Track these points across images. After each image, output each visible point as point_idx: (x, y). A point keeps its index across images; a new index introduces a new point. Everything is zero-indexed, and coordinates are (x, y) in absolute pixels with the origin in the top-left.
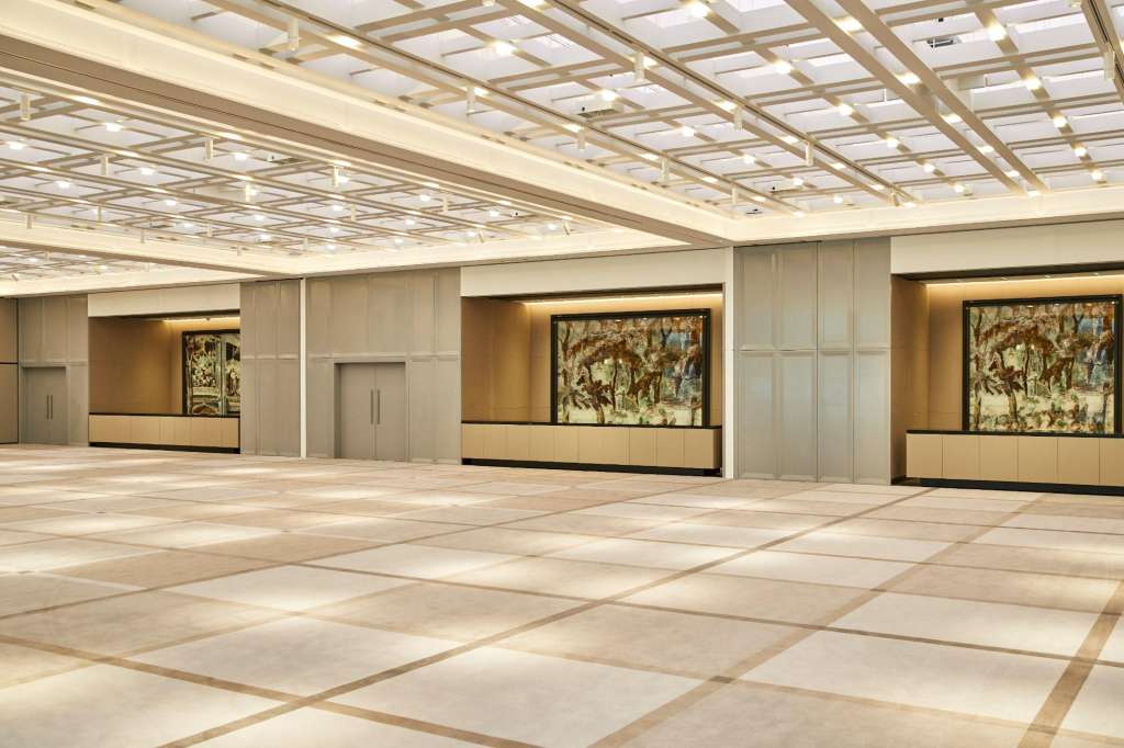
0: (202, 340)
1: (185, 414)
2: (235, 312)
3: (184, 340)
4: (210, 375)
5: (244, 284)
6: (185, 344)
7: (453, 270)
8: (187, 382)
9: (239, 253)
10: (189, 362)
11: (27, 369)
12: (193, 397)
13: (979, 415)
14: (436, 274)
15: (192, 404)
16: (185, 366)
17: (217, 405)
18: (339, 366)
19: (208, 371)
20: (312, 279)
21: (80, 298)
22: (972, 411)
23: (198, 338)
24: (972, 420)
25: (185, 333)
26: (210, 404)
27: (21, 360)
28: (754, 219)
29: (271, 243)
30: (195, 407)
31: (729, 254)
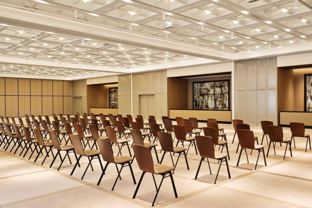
0: (113, 90)
1: (109, 108)
2: (117, 83)
3: (109, 90)
4: (115, 98)
5: (119, 76)
6: (109, 91)
7: (165, 70)
8: (110, 100)
9: (114, 68)
10: (110, 95)
11: (75, 97)
12: (111, 104)
13: (309, 107)
14: (162, 72)
15: (111, 106)
16: (109, 96)
17: (116, 106)
18: (140, 96)
19: (114, 97)
20: (134, 74)
21: (85, 80)
22: (307, 106)
23: (112, 89)
24: (307, 108)
25: (109, 88)
26: (115, 105)
27: (73, 95)
28: (237, 54)
29: (119, 65)
30: (112, 106)
31: (233, 63)
